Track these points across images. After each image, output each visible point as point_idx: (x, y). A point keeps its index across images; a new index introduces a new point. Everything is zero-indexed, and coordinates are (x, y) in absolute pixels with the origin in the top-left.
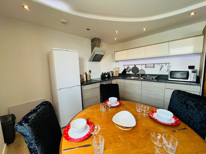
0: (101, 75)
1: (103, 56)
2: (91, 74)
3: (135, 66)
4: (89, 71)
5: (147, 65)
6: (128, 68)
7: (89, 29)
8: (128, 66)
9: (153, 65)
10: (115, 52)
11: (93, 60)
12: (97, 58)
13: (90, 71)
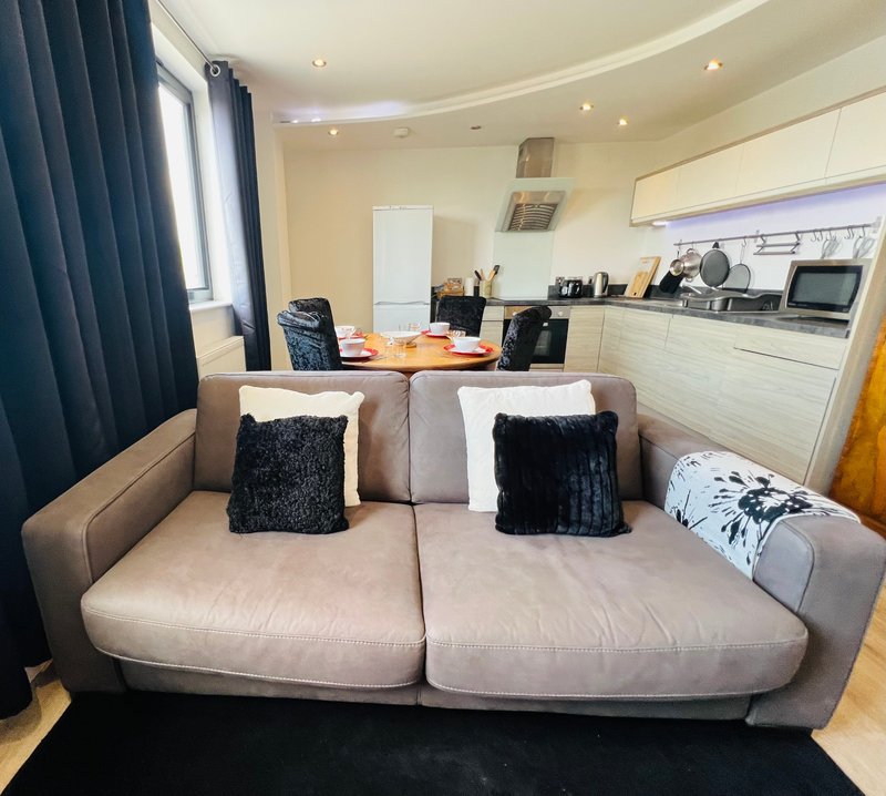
0: (550, 287)
1: (555, 206)
2: (499, 278)
3: (716, 245)
4: (492, 268)
5: (770, 241)
6: (690, 255)
7: (479, 127)
8: (690, 246)
9: (793, 239)
10: (638, 179)
11: (511, 225)
12: (531, 217)
13: (497, 268)
